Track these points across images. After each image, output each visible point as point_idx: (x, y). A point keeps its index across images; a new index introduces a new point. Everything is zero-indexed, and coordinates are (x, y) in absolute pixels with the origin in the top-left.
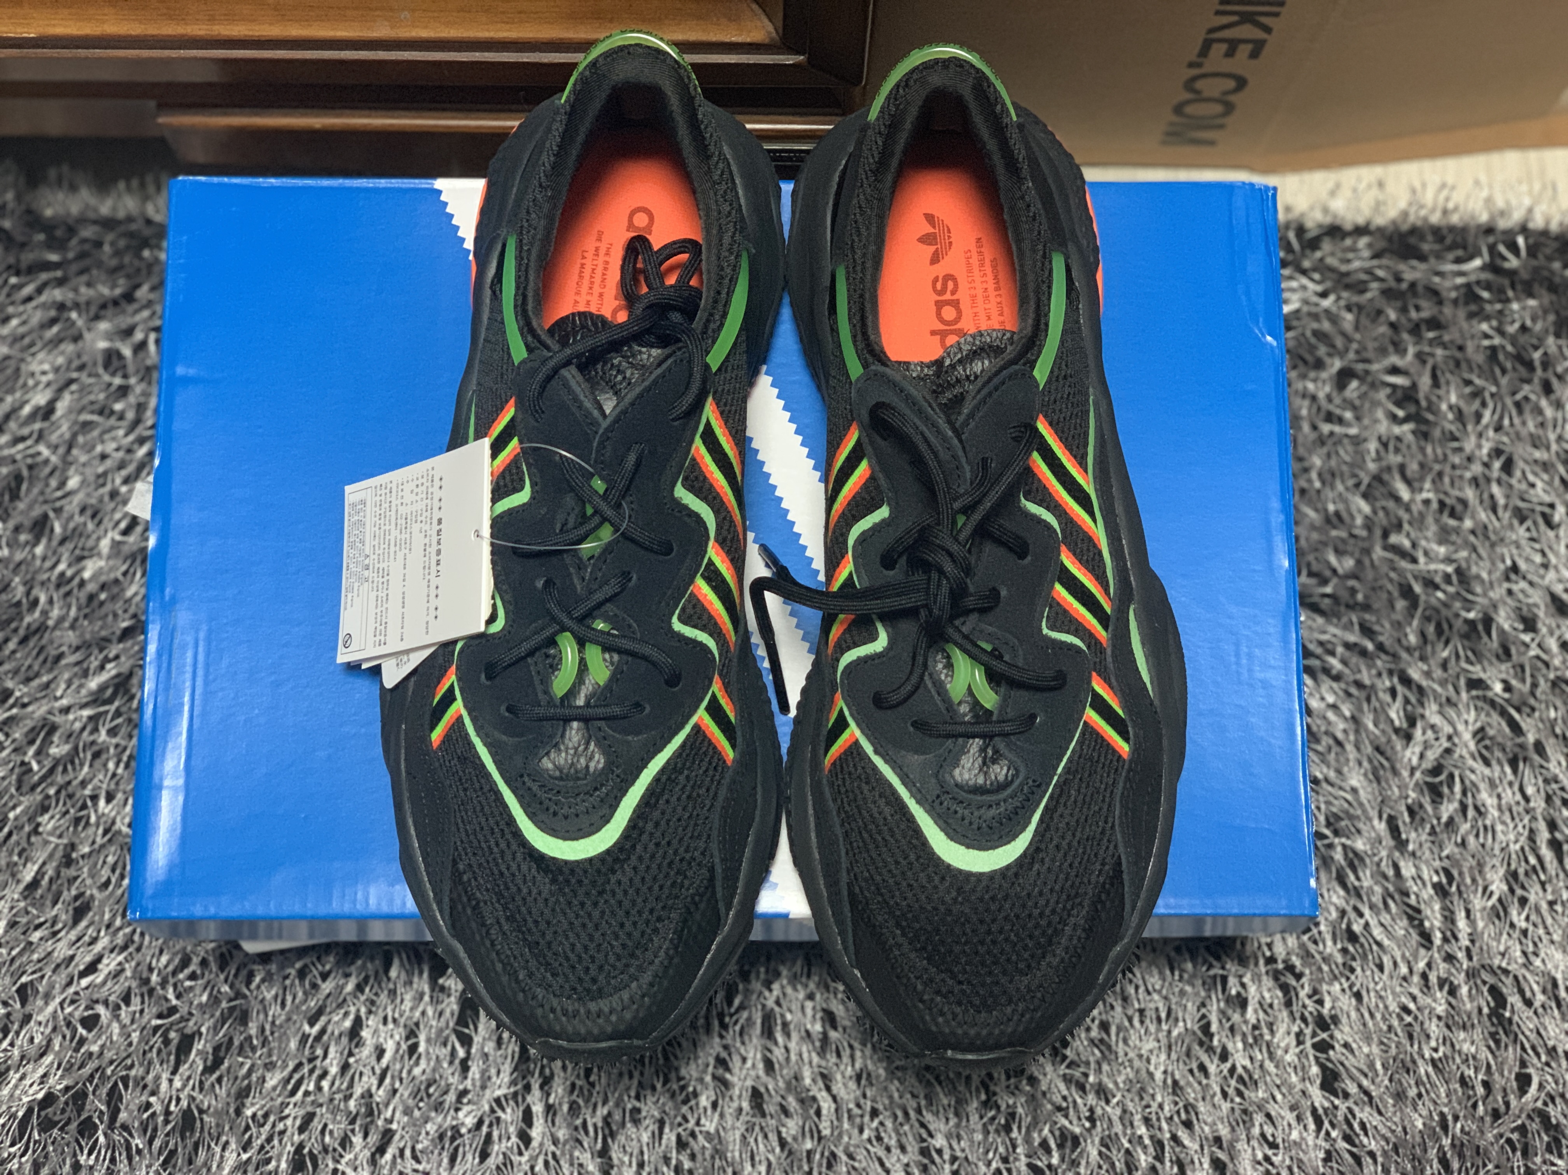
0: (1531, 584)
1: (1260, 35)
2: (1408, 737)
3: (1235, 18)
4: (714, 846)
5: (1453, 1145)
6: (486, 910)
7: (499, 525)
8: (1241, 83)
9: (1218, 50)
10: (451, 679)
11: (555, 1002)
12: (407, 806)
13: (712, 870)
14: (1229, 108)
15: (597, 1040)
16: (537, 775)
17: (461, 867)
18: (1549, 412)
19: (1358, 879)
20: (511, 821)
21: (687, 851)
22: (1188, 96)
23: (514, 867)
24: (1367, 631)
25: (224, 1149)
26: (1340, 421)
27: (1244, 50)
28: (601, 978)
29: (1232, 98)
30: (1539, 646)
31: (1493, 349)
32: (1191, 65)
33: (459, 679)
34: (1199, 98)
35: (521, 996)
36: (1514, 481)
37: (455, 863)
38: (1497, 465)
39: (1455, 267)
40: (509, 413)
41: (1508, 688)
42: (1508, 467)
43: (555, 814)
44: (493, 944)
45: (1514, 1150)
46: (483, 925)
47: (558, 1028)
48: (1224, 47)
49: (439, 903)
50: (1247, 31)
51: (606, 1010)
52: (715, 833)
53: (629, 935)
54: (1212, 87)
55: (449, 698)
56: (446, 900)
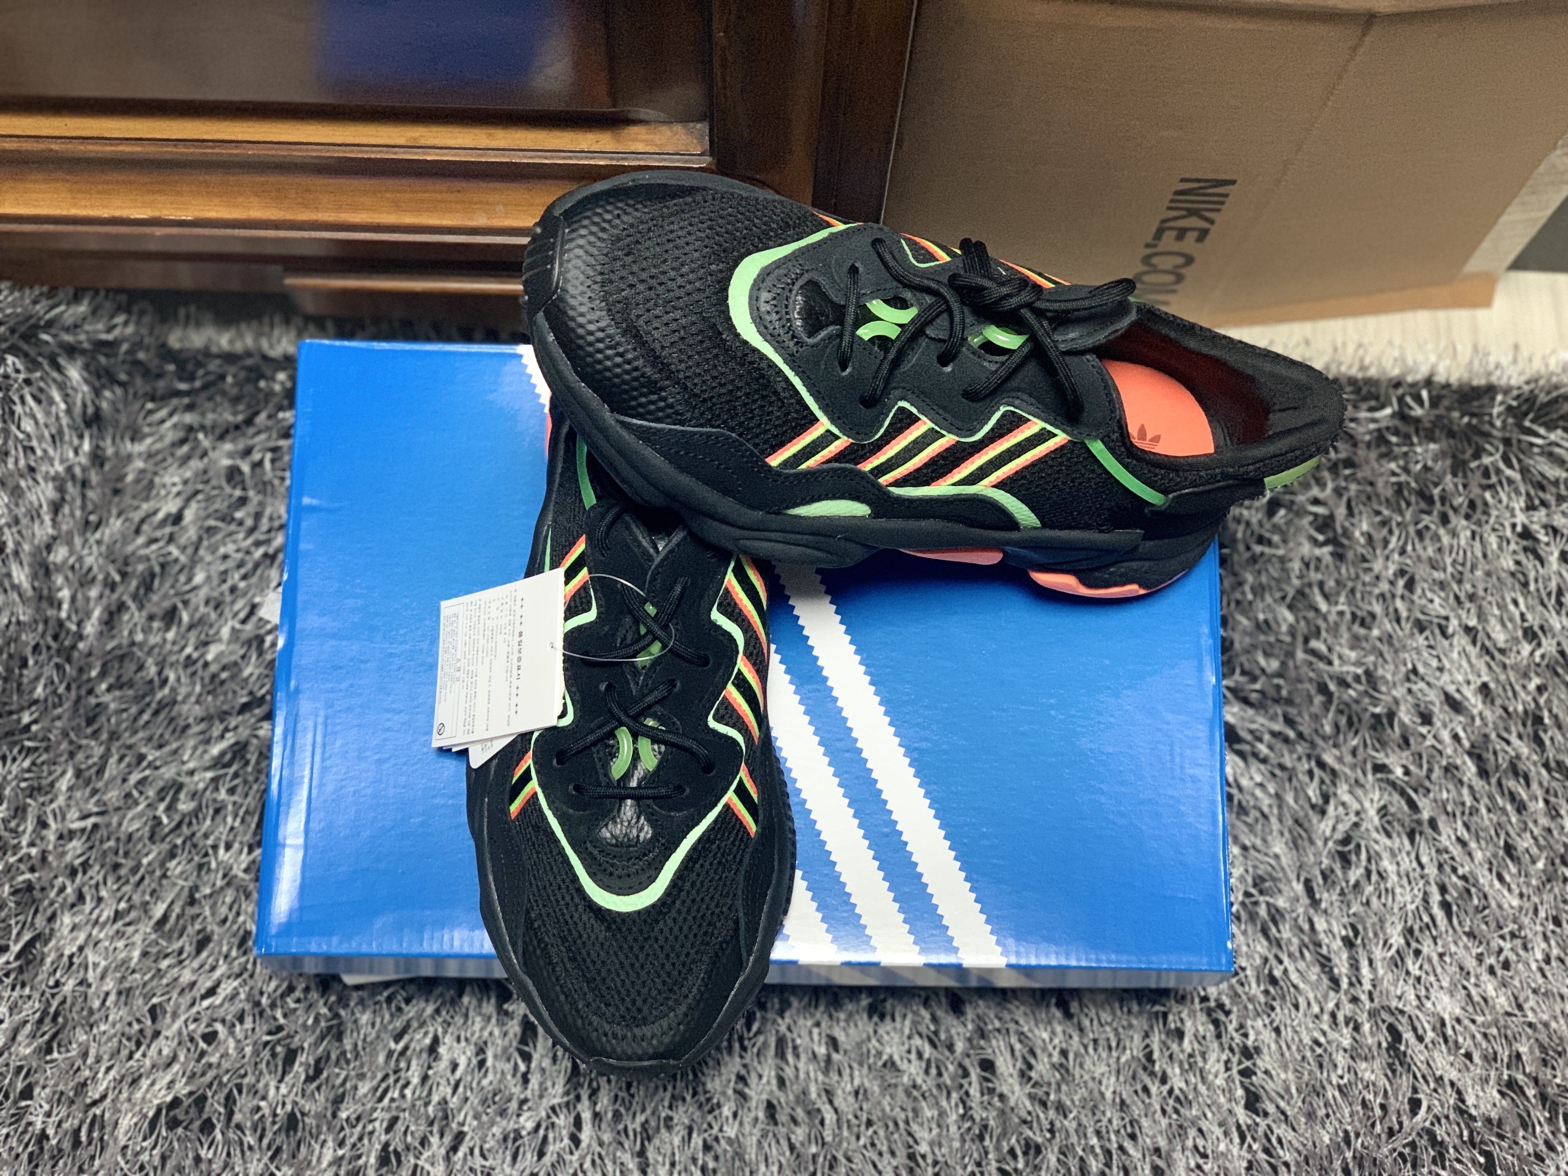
0: (1428, 684)
1: (1204, 225)
2: (1323, 812)
3: (1184, 213)
4: (739, 903)
5: (1354, 1157)
6: (553, 951)
7: (572, 639)
8: (1189, 260)
9: (1169, 236)
10: (528, 761)
11: (607, 1027)
12: (489, 864)
13: (737, 922)
14: (1180, 278)
15: (641, 1059)
16: (598, 842)
17: (533, 915)
18: (1446, 540)
19: (1279, 931)
20: (575, 878)
21: (717, 906)
22: (1145, 268)
23: (576, 916)
24: (1289, 721)
25: (322, 1146)
26: (1269, 543)
27: (1191, 236)
28: (645, 1009)
29: (1183, 271)
30: (1435, 737)
31: (1399, 484)
32: (1148, 246)
33: (535, 763)
34: (1155, 270)
35: (579, 1022)
36: (1415, 598)
37: (528, 912)
38: (1401, 583)
39: (1369, 415)
40: (580, 547)
41: (1407, 772)
42: (1410, 585)
43: (611, 874)
44: (558, 979)
45: (1405, 1161)
46: (550, 963)
47: (609, 1048)
48: (1174, 233)
49: (514, 945)
50: (1194, 222)
51: (649, 1035)
52: (740, 893)
53: (669, 974)
54: (1165, 263)
55: (526, 778)
56: (520, 942)
